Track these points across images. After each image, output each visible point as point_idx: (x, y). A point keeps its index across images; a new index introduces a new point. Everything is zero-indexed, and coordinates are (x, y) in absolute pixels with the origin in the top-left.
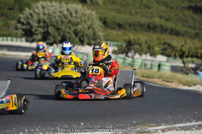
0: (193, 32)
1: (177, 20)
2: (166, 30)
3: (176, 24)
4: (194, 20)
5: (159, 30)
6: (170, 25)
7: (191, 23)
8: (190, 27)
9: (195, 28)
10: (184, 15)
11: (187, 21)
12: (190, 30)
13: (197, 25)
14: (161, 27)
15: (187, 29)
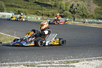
0: (25, 7)
1: (19, 3)
2: (16, 7)
3: (19, 5)
4: (24, 3)
5: (14, 6)
6: (17, 5)
7: (23, 4)
8: (23, 5)
9: (25, 6)
10: (21, 2)
11: (22, 4)
12: (24, 6)
13: (26, 5)
14: (15, 6)
15: (22, 6)
